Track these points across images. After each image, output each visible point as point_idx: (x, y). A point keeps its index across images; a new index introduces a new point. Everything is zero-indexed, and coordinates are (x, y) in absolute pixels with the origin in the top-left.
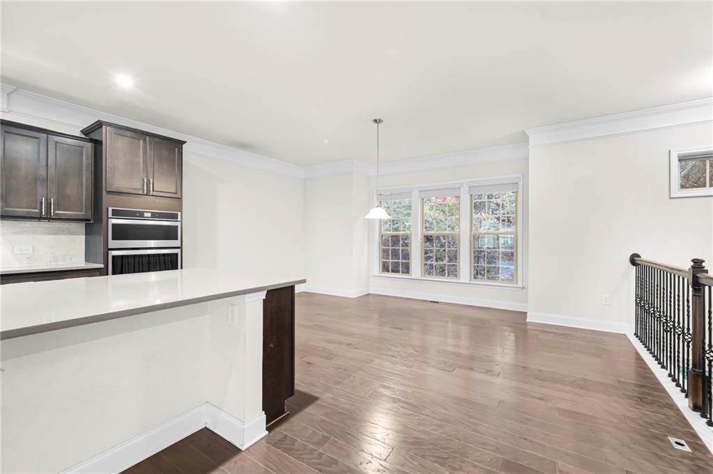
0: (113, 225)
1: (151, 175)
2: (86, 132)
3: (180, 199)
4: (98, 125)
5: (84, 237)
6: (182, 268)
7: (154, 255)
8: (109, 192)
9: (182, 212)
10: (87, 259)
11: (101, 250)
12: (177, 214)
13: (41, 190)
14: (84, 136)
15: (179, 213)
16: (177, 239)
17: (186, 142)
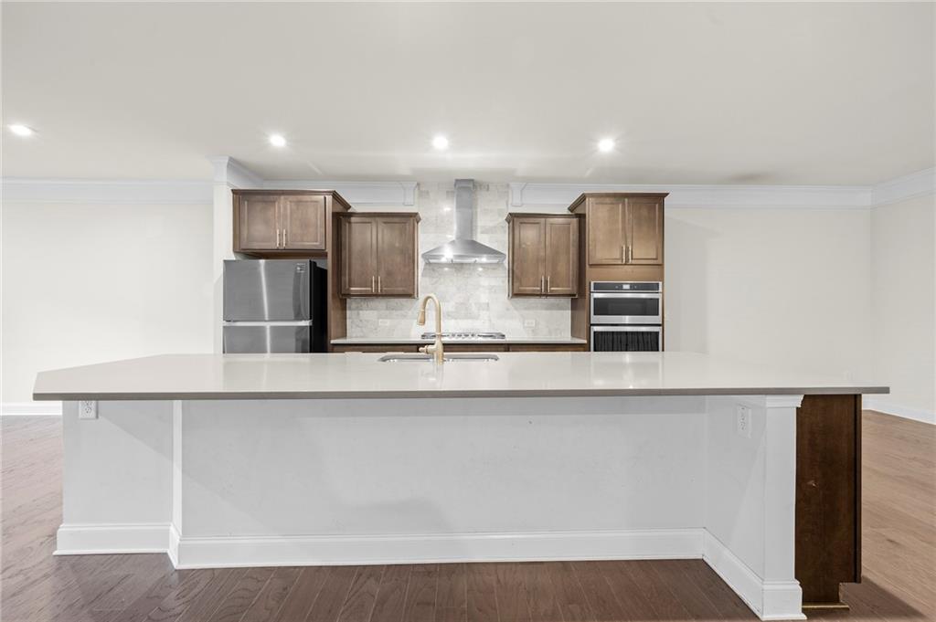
0: (595, 299)
1: (629, 240)
2: (572, 209)
3: (661, 265)
4: (583, 199)
5: (570, 312)
6: (663, 350)
7: (632, 333)
8: (591, 265)
9: (663, 281)
10: (573, 334)
11: (585, 326)
12: (658, 284)
13: (541, 270)
14: (570, 213)
15: (660, 283)
16: (658, 314)
17: (667, 194)
